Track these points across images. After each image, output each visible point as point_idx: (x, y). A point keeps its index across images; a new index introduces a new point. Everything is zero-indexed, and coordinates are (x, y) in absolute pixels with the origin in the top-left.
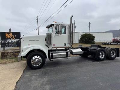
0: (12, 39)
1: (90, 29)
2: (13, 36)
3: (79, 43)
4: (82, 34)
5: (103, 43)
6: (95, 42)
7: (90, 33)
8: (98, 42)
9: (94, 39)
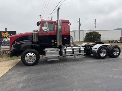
0: (8, 38)
1: (95, 27)
2: (9, 35)
3: (84, 41)
4: (87, 32)
5: (109, 42)
6: (101, 40)
7: (96, 31)
8: (104, 40)
9: (100, 37)
